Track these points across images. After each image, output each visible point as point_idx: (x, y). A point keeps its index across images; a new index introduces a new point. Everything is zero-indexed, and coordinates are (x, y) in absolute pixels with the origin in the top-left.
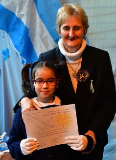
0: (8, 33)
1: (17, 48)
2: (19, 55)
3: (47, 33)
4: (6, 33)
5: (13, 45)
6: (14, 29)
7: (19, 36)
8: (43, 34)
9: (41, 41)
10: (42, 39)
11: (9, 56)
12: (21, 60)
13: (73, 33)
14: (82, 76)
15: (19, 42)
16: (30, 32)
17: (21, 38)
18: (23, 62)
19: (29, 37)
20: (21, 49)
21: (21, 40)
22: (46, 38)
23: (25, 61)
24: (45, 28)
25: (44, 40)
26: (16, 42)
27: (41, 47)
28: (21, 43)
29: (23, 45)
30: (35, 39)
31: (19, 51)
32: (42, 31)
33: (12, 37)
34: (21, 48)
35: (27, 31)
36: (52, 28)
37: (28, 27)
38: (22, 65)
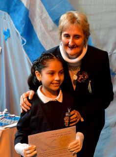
0: (9, 14)
1: (17, 29)
2: (20, 35)
5: (14, 25)
6: (14, 11)
7: (20, 17)
8: (42, 15)
9: (41, 22)
10: (42, 20)
11: (10, 37)
12: (21, 41)
14: (81, 76)
15: (20, 22)
16: (30, 13)
17: (21, 19)
18: (23, 42)
19: (29, 18)
23: (25, 41)
24: (44, 9)
27: (41, 28)
28: (22, 24)
29: (23, 26)
30: (35, 20)
31: (19, 31)
32: (42, 12)
33: (13, 18)
34: (22, 29)
35: (27, 12)
36: (52, 10)
37: (28, 8)
38: (22, 45)
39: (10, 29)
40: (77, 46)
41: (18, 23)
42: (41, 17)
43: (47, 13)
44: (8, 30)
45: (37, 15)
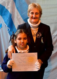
0: (2, 16)
2: (7, 26)
6: (4, 15)
11: (2, 27)
12: (7, 29)
14: (38, 35)
17: (8, 18)
18: (8, 30)
20: (7, 24)
22: (19, 18)
24: (19, 14)
25: (18, 20)
27: (17, 23)
28: (8, 21)
29: (9, 22)
30: (15, 19)
32: (18, 15)
33: (3, 18)
34: (8, 23)
35: (11, 16)
36: (23, 14)
37: (11, 13)
38: (8, 31)
39: (2, 23)
41: (6, 21)
42: (17, 18)
43: (20, 16)
44: (1, 24)
45: (15, 17)
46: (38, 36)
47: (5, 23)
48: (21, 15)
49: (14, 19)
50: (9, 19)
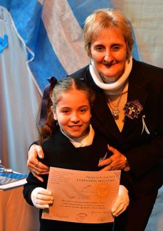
0: (9, 10)
1: (21, 35)
2: (25, 45)
3: (69, 14)
4: (6, 11)
5: (16, 30)
6: (19, 6)
7: (27, 17)
8: (63, 15)
9: (60, 25)
10: (62, 22)
11: (7, 47)
12: (27, 54)
13: (111, 55)
14: (132, 110)
15: (26, 25)
16: (43, 11)
17: (29, 19)
18: (29, 56)
19: (41, 19)
20: (27, 37)
21: (29, 22)
22: (69, 20)
23: (33, 54)
24: (67, 6)
25: (64, 24)
26: (21, 25)
27: (60, 35)
28: (29, 27)
29: (32, 30)
30: (52, 22)
31: (24, 39)
32: (64, 10)
33: (14, 17)
34: (29, 35)
35: (39, 10)
36: (79, 7)
37: (42, 3)
38: (27, 62)
39: (9, 34)
40: (118, 62)
41: (23, 26)
42: (61, 17)
43: (71, 12)
44: (6, 37)
45: (54, 14)
46: (130, 113)
47: (19, 35)
48: (72, 9)
49: (48, 23)
50: (32, 19)
